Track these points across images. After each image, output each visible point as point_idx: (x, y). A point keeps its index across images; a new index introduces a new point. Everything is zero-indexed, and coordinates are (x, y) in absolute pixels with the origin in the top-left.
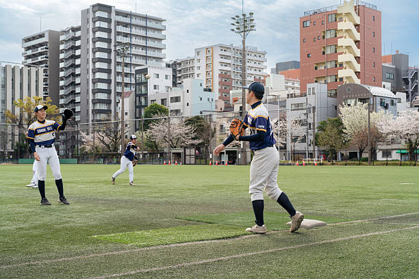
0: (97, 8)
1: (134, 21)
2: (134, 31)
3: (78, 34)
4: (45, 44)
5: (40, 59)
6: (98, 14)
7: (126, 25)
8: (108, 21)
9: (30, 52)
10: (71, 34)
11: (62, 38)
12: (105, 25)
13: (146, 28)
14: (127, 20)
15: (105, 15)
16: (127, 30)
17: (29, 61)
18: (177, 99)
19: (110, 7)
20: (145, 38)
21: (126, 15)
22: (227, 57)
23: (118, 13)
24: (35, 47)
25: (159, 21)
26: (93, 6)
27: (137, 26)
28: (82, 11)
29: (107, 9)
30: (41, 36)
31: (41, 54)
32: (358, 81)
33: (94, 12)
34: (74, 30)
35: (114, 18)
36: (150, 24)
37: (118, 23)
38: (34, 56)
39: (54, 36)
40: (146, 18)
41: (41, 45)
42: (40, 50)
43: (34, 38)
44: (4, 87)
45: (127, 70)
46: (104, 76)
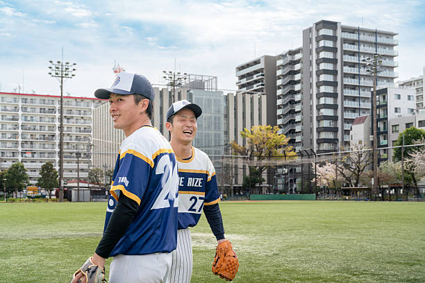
0: (321, 25)
1: (363, 37)
2: (363, 49)
3: (298, 57)
4: (261, 70)
5: (255, 87)
6: (323, 32)
7: (353, 42)
8: (334, 38)
9: (244, 81)
10: (289, 58)
11: (279, 62)
12: (330, 44)
13: (376, 44)
14: (354, 37)
15: (330, 32)
16: (354, 48)
17: (244, 90)
19: (336, 23)
20: (375, 56)
21: (353, 31)
23: (344, 30)
24: (249, 75)
25: (390, 35)
26: (317, 24)
27: (365, 43)
28: (303, 31)
29: (332, 25)
30: (256, 63)
31: (256, 82)
33: (318, 30)
34: (292, 53)
35: (340, 34)
36: (381, 40)
37: (345, 41)
38: (249, 84)
39: (270, 61)
40: (375, 33)
41: (256, 72)
42: (255, 77)
43: (248, 65)
44: (227, 116)
45: (354, 93)
46: (330, 101)
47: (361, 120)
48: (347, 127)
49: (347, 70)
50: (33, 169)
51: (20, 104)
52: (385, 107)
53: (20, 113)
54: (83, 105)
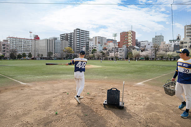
3: (72, 34)
5: (64, 39)
6: (77, 30)
7: (82, 33)
8: (79, 32)
9: (61, 38)
10: (70, 34)
11: (69, 35)
12: (79, 33)
13: (86, 33)
14: (83, 32)
15: (79, 31)
17: (62, 39)
18: (95, 48)
20: (86, 35)
21: (82, 31)
22: (99, 40)
23: (81, 30)
24: (63, 37)
25: (88, 32)
27: (84, 33)
28: (74, 30)
29: (79, 29)
30: (64, 34)
32: (132, 45)
36: (87, 32)
37: (81, 32)
38: (62, 38)
39: (67, 34)
40: (86, 31)
42: (64, 37)
43: (62, 35)
44: (61, 45)
45: (83, 42)
46: (79, 43)
47: (84, 47)
48: (82, 47)
49: (81, 37)
50: (27, 53)
51: (14, 40)
52: (89, 45)
53: (14, 41)
54: (28, 40)
